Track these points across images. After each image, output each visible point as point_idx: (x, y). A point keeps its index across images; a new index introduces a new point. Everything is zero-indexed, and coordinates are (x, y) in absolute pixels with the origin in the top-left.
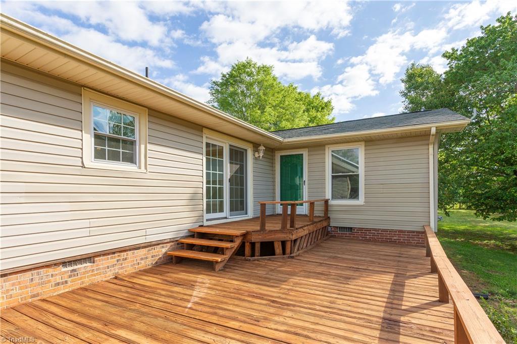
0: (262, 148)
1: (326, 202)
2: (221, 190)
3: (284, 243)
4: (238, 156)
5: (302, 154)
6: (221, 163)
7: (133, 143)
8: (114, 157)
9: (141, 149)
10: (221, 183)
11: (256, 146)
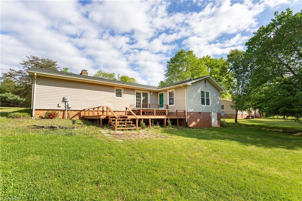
0: (152, 92)
1: (167, 105)
2: (140, 103)
3: (146, 112)
4: (145, 95)
5: (163, 93)
6: (140, 97)
7: (121, 94)
8: (118, 96)
9: (122, 95)
10: (140, 101)
11: (150, 92)
